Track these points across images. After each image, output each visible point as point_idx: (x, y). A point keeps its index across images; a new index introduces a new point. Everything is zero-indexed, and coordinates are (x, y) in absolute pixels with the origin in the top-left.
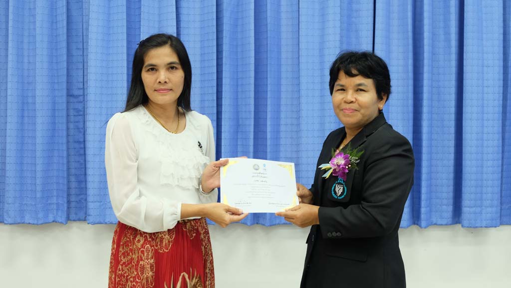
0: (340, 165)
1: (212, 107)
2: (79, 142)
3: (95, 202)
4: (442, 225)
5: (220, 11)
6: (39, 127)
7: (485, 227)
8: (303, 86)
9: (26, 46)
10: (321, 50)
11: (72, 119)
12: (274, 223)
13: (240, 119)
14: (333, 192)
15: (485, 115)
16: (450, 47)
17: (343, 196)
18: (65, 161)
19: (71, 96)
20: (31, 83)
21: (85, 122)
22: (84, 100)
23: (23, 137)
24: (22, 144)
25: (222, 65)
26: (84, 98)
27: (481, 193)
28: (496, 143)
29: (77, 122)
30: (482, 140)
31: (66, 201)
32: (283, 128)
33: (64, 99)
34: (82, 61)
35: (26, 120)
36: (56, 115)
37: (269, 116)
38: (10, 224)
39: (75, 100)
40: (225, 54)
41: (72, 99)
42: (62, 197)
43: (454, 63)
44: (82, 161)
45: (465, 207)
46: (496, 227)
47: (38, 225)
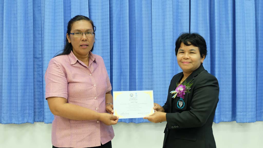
0: (181, 91)
1: (108, 63)
2: (40, 82)
3: (49, 112)
4: (226, 121)
5: (112, 14)
6: (19, 74)
7: (249, 122)
8: (154, 52)
9: (12, 33)
10: (163, 33)
11: (36, 69)
12: (140, 122)
13: (122, 69)
14: (178, 105)
15: (247, 65)
16: (228, 31)
17: (183, 107)
18: (33, 91)
19: (35, 58)
20: (15, 51)
21: (43, 71)
22: (42, 60)
23: (11, 79)
24: (11, 82)
25: (113, 41)
26: (42, 59)
27: (246, 105)
28: (253, 79)
29: (39, 71)
30: (246, 77)
31: (33, 112)
32: (144, 73)
33: (32, 60)
34: (41, 40)
35: (13, 71)
36: (28, 68)
37: (137, 67)
38: (5, 124)
39: (38, 60)
40: (114, 36)
41: (36, 60)
42: (31, 110)
43: (231, 39)
44: (41, 91)
45: (238, 112)
46: (254, 122)
47: (19, 124)
